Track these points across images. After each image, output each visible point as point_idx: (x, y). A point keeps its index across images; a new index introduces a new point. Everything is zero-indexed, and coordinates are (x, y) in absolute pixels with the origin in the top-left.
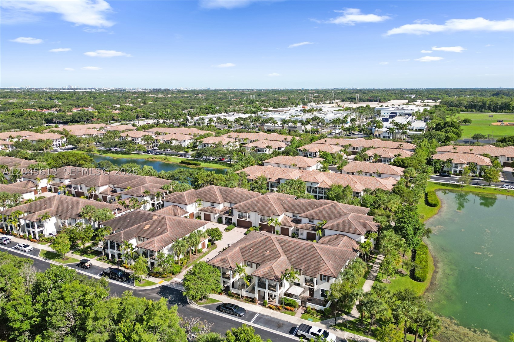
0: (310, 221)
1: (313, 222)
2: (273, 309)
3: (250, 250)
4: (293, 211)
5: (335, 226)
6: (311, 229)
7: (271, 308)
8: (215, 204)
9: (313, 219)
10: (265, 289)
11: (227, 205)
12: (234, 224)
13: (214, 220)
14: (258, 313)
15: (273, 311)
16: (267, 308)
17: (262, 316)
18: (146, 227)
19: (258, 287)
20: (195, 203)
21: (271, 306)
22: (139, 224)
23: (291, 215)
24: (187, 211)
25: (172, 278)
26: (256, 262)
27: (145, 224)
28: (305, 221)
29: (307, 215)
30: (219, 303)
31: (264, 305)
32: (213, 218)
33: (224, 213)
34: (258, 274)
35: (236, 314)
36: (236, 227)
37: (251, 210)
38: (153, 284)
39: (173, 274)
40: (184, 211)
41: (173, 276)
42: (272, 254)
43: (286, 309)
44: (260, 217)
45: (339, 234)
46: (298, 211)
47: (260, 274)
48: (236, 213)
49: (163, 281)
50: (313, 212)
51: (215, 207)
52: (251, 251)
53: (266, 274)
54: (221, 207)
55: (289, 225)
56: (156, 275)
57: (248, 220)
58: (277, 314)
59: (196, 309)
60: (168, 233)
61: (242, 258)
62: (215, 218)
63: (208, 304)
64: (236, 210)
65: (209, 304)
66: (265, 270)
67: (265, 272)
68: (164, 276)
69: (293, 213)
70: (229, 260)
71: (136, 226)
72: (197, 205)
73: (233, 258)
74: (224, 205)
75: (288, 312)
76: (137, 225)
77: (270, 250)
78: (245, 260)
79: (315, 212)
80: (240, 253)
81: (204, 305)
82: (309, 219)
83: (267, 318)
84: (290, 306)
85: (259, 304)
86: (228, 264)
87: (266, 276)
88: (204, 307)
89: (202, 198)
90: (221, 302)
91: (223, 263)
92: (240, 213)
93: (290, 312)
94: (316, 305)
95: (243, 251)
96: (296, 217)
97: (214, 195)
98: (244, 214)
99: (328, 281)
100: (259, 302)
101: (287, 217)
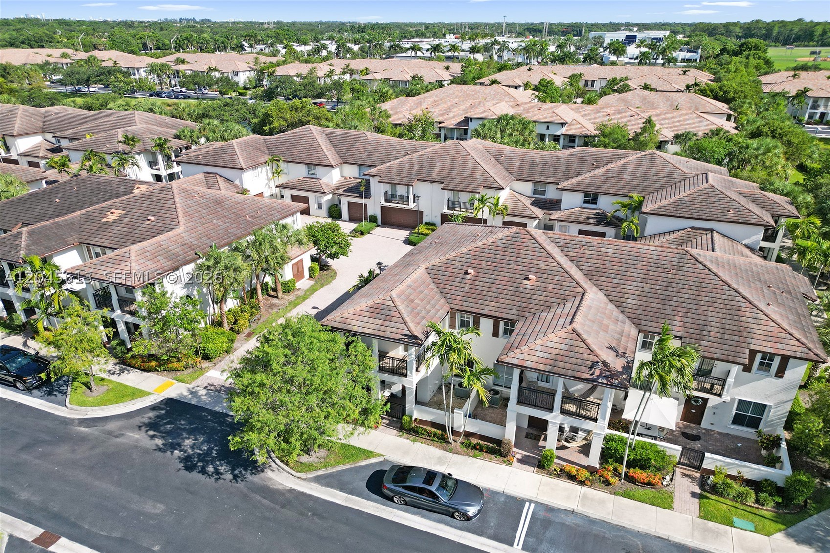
0: (586, 202)
1: (595, 203)
2: (582, 483)
3: (466, 273)
4: (536, 179)
5: (677, 204)
6: (592, 221)
7: (572, 478)
8: (320, 171)
9: (596, 196)
10: (551, 410)
11: (351, 172)
12: (373, 219)
13: (320, 210)
14: (531, 501)
15: (584, 489)
16: (558, 476)
17: (550, 516)
18: (110, 218)
19: (520, 402)
20: (264, 169)
21: (573, 470)
22: (88, 209)
23: (527, 188)
24: (246, 186)
25: (202, 371)
26: (493, 314)
27: (108, 208)
28: (572, 202)
29: (578, 184)
30: (373, 460)
31: (541, 464)
32: (316, 206)
33: (345, 191)
34: (527, 357)
35: (450, 513)
36: (378, 226)
37: (420, 177)
38: (136, 393)
39: (206, 358)
40: (236, 187)
41: (205, 364)
42: (551, 286)
43: (629, 479)
44: (447, 194)
45: (692, 228)
46: (548, 176)
47: (534, 359)
48: (378, 190)
49: (172, 384)
50: (595, 176)
51: (318, 176)
52: (468, 277)
53: (556, 359)
54: (334, 177)
55: (530, 213)
56: (146, 365)
57: (412, 206)
58: (602, 502)
59: (291, 491)
60: (180, 230)
61: (443, 301)
62: (320, 206)
63: (332, 466)
64: (377, 179)
65: (339, 468)
66: (550, 344)
67: (556, 351)
68: (175, 365)
69: (535, 182)
70: (401, 307)
71: (78, 213)
72: (270, 175)
73: (412, 301)
74: (341, 172)
75: (640, 491)
76: (83, 211)
77: (539, 272)
78: (454, 306)
79: (600, 176)
80: (433, 286)
81: (320, 473)
82: (587, 195)
83: (570, 520)
84: (643, 468)
85: (519, 460)
86: (400, 326)
87: (561, 364)
88: (318, 480)
89: (284, 156)
90: (381, 459)
91: (380, 322)
92: (388, 188)
93: (649, 492)
94: (748, 464)
95: (441, 277)
96: (543, 193)
97: (314, 147)
98: (401, 190)
99: (780, 374)
100: (519, 453)
101: (517, 195)
